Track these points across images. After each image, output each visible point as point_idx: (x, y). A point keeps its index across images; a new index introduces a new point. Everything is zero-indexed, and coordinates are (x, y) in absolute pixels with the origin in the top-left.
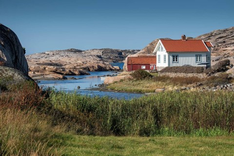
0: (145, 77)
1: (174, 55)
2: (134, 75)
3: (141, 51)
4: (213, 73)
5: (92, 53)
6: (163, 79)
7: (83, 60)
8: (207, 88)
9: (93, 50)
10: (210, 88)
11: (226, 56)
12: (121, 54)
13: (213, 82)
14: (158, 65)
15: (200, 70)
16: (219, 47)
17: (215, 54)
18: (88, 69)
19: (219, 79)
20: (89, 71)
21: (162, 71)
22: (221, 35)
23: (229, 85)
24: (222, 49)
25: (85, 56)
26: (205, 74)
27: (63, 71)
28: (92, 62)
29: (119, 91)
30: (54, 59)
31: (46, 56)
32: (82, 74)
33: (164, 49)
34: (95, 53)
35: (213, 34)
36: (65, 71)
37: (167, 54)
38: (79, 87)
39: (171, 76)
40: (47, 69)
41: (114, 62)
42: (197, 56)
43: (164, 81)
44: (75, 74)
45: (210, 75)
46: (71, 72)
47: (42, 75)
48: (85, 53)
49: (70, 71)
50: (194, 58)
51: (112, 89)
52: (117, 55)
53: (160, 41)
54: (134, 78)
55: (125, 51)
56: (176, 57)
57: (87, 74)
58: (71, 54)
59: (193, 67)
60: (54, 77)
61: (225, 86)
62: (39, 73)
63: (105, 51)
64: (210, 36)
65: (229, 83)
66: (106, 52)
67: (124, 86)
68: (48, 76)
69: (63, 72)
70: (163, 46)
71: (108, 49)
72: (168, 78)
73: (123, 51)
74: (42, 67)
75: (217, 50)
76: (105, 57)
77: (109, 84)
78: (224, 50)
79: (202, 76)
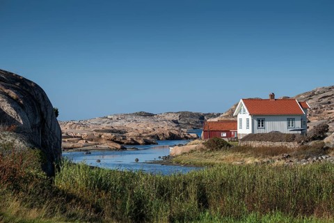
0: (221, 147)
1: (260, 119)
2: (207, 145)
3: (224, 115)
4: (307, 142)
5: (167, 117)
6: (243, 150)
7: (155, 126)
8: (295, 160)
9: (168, 113)
10: (299, 160)
11: (331, 120)
12: (203, 119)
13: (304, 153)
14: (240, 131)
15: (291, 138)
16: (322, 110)
17: (317, 117)
18: (156, 137)
19: (312, 149)
20: (159, 139)
21: (243, 140)
22: (326, 94)
23: (324, 157)
24: (326, 111)
25: (158, 121)
26: (296, 143)
27: (123, 139)
28: (166, 128)
29: (186, 165)
30: (117, 125)
31: (108, 121)
32: (147, 143)
33: (247, 111)
34: (171, 117)
35: (315, 93)
36: (125, 139)
37: (250, 117)
38: (137, 160)
39: (254, 146)
40: (102, 136)
41: (194, 128)
42: (288, 120)
43: (244, 152)
44: (138, 144)
45: (303, 144)
46: (134, 141)
47: (96, 144)
48: (158, 117)
49: (132, 140)
50: (285, 123)
51: (178, 163)
52: (198, 120)
53: (241, 101)
54: (208, 148)
55: (208, 114)
56: (262, 121)
57: (154, 144)
58: (140, 119)
59: (282, 134)
60: (110, 147)
61: (320, 158)
62: (93, 143)
63: (183, 115)
64: (311, 95)
65: (324, 154)
66: (183, 117)
67: (194, 158)
68: (102, 146)
69: (123, 141)
70: (245, 107)
71: (187, 112)
72: (250, 148)
73: (205, 115)
74: (97, 135)
75: (319, 112)
76: (183, 122)
77: (177, 156)
78: (329, 113)
79: (293, 145)
